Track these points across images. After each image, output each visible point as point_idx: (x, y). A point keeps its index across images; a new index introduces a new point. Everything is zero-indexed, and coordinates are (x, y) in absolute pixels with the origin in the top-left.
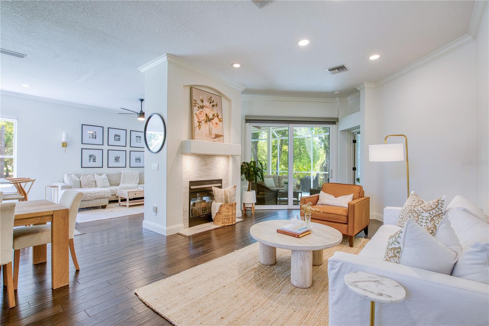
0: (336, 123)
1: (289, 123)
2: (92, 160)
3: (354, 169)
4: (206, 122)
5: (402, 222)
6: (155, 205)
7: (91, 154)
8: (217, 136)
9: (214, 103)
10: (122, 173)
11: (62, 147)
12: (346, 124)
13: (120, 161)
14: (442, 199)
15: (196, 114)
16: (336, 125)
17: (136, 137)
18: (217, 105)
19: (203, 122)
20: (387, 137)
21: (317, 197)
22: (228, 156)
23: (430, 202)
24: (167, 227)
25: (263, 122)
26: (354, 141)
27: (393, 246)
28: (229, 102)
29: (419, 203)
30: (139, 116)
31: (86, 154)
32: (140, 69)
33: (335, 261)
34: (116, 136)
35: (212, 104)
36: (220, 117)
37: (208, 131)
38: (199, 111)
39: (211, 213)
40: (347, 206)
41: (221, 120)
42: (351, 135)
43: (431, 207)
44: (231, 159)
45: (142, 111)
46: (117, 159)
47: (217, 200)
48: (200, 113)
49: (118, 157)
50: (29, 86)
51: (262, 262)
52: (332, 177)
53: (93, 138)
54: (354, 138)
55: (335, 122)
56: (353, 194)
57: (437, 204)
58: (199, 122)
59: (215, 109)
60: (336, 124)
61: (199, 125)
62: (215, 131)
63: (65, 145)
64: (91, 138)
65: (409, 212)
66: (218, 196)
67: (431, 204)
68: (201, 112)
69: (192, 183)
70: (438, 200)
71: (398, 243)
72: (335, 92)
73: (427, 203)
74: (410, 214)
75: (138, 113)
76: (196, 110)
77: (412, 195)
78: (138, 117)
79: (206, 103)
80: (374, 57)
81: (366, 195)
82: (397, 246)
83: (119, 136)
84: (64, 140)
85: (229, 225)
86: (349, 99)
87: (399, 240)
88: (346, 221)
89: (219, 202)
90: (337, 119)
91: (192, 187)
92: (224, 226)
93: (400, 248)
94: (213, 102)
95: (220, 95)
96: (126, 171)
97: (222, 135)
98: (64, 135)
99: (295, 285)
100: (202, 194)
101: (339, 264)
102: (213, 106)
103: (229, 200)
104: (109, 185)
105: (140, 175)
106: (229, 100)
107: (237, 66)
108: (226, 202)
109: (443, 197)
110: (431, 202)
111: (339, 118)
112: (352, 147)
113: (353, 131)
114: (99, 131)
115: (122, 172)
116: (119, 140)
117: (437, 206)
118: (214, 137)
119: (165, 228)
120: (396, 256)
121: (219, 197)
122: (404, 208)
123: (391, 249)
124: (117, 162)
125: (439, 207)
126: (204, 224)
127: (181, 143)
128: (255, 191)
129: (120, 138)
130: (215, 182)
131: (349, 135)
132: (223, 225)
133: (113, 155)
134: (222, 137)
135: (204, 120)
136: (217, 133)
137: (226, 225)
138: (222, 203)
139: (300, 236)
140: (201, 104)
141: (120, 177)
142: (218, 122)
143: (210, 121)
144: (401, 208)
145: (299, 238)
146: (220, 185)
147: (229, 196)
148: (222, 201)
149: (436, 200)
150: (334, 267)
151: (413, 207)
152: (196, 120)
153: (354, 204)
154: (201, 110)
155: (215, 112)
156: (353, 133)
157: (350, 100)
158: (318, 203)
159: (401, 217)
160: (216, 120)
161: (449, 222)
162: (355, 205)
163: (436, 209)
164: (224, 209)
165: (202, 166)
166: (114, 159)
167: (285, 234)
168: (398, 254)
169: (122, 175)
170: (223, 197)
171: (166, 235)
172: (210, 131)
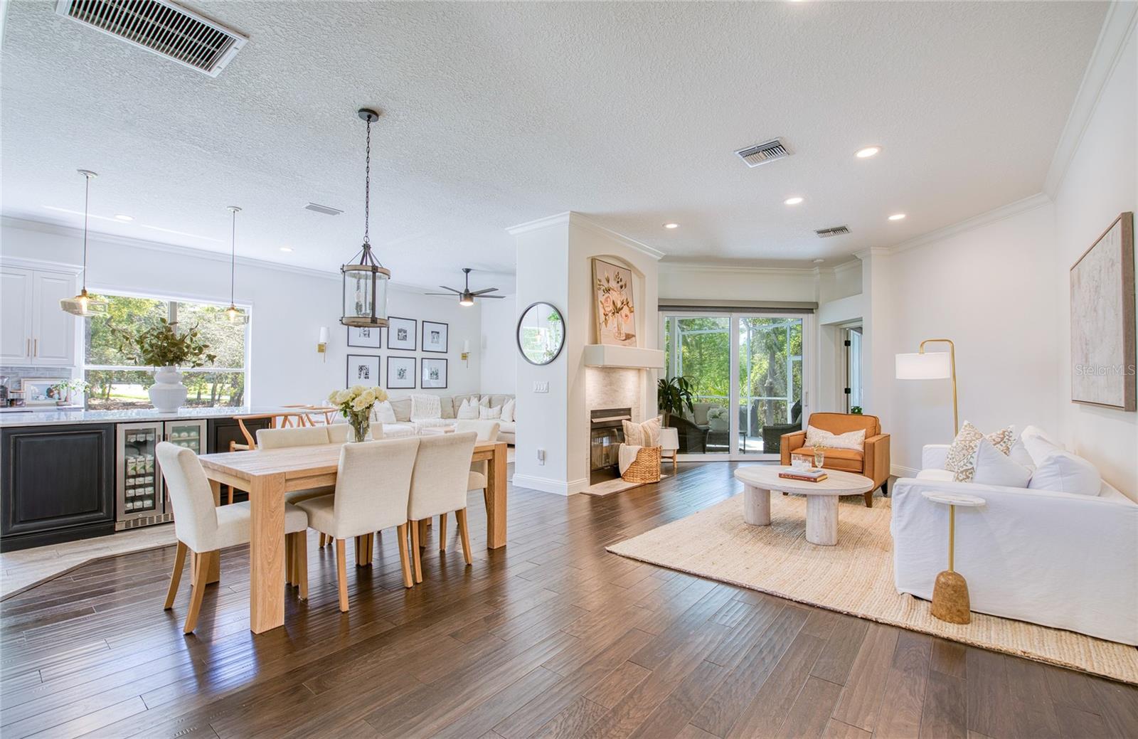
0: (814, 311)
1: (731, 312)
2: (363, 376)
3: (848, 391)
4: (613, 313)
5: (953, 464)
6: (541, 449)
7: (361, 365)
8: (628, 337)
9: (623, 283)
10: (413, 400)
11: (319, 351)
12: (834, 312)
13: (407, 377)
14: (1009, 430)
15: (601, 302)
16: (814, 315)
17: (432, 332)
18: (625, 285)
19: (610, 314)
20: (924, 343)
21: (803, 436)
22: (639, 370)
23: (992, 434)
24: (567, 481)
25: (704, 309)
26: (847, 343)
27: (965, 468)
28: (640, 278)
29: (977, 436)
30: (463, 299)
31: (355, 363)
32: (510, 230)
33: (902, 485)
34: (400, 331)
35: (620, 283)
36: (630, 305)
37: (616, 329)
38: (604, 297)
39: (618, 463)
40: (860, 448)
41: (632, 309)
42: (841, 332)
43: (994, 440)
44: (644, 375)
45: (467, 290)
46: (401, 374)
47: (631, 442)
48: (606, 300)
49: (403, 369)
50: (290, 250)
51: (752, 522)
52: (806, 406)
53: (365, 335)
54: (847, 337)
55: (812, 309)
56: (865, 430)
57: (1002, 436)
58: (606, 315)
59: (624, 291)
60: (813, 313)
61: (606, 319)
62: (625, 329)
63: (322, 349)
64: (362, 335)
65: (963, 449)
66: (634, 435)
67: (993, 437)
68: (607, 298)
69: (595, 414)
70: (1004, 432)
71: (971, 463)
72: (815, 260)
73: (988, 436)
74: (964, 452)
75: (461, 293)
76: (601, 297)
77: (966, 426)
78: (461, 300)
79: (613, 284)
80: (897, 217)
81: (884, 431)
82: (970, 466)
83: (405, 332)
84: (322, 341)
85: (651, 482)
86: (837, 269)
87: (971, 460)
88: (861, 468)
89: (635, 444)
90: (817, 304)
91: (595, 421)
92: (645, 484)
93: (973, 468)
94: (621, 280)
95: (629, 268)
96: (417, 395)
97: (634, 334)
98: (323, 330)
99: (816, 542)
100: (600, 432)
101: (909, 487)
102: (621, 287)
103: (652, 441)
104: (395, 420)
105: (441, 402)
106: (641, 276)
107: (671, 226)
108: (648, 444)
109: (1011, 426)
110: (994, 435)
111: (820, 303)
112: (843, 354)
113: (844, 326)
114: (410, 327)
115: (412, 397)
116: (405, 338)
117: (1002, 439)
118: (624, 338)
119: (564, 483)
120: (968, 477)
121: (635, 437)
122: (954, 444)
123: (962, 472)
124: (401, 378)
125: (1005, 440)
126: (609, 481)
127: (584, 350)
128: (676, 429)
129: (406, 336)
130: (622, 412)
131: (838, 333)
132: (643, 482)
133: (396, 365)
134: (634, 338)
135: (611, 311)
136: (627, 332)
137: (648, 482)
138: (640, 447)
139: (818, 480)
140: (606, 285)
141: (410, 406)
142: (628, 313)
143: (618, 313)
144: (950, 446)
145: (816, 482)
146: (628, 417)
147: (651, 435)
148: (640, 443)
149: (1001, 432)
150: (902, 491)
151: (967, 442)
152: (601, 311)
153: (874, 444)
154: (607, 295)
155: (624, 298)
156: (845, 329)
157: (839, 272)
158: (806, 444)
159: (950, 456)
160: (625, 310)
161: (1022, 443)
162: (876, 444)
163: (1002, 443)
164: (645, 457)
165: (606, 386)
166: (397, 373)
167: (792, 478)
168: (970, 476)
169: (413, 403)
170: (643, 436)
171: (567, 495)
172: (618, 330)
